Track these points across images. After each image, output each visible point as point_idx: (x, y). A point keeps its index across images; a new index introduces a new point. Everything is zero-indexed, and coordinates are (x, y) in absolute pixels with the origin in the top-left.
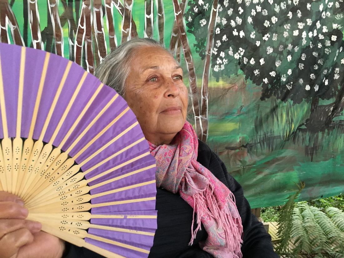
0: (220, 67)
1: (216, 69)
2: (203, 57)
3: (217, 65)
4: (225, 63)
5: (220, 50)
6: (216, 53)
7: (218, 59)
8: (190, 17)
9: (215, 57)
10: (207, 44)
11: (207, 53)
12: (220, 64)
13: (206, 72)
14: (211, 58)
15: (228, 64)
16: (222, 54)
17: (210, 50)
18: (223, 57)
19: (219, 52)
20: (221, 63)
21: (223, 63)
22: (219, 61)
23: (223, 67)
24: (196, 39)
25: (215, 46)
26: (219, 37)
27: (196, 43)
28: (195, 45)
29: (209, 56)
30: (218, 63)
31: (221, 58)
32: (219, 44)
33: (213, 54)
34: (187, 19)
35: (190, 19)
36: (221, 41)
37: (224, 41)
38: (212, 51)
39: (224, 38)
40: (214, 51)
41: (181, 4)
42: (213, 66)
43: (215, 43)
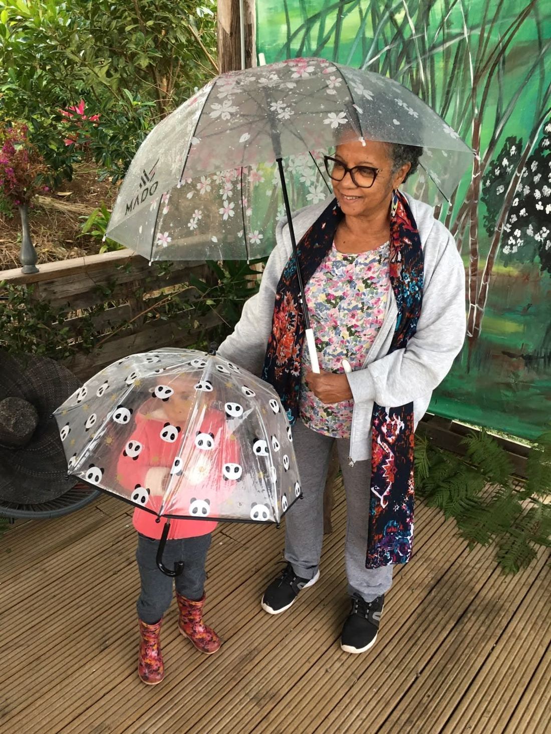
0: (511, 249)
1: (506, 250)
2: (491, 233)
3: (508, 245)
4: (519, 245)
5: (514, 227)
6: (508, 231)
7: (511, 238)
8: (488, 181)
9: (507, 236)
10: (498, 219)
11: (496, 229)
12: (512, 245)
13: (493, 252)
14: (501, 236)
15: (524, 246)
16: (518, 233)
17: (500, 226)
18: (518, 236)
19: (513, 230)
20: (514, 243)
21: (516, 244)
22: (511, 241)
23: (515, 250)
24: (488, 210)
25: (508, 222)
26: (516, 210)
27: (487, 214)
28: (485, 217)
29: (498, 233)
30: (510, 243)
31: (515, 238)
32: (514, 219)
33: (505, 231)
34: (484, 184)
35: (488, 183)
36: (518, 216)
37: (522, 216)
38: (503, 228)
39: (523, 212)
40: (507, 228)
41: (481, 164)
42: (502, 247)
43: (509, 217)
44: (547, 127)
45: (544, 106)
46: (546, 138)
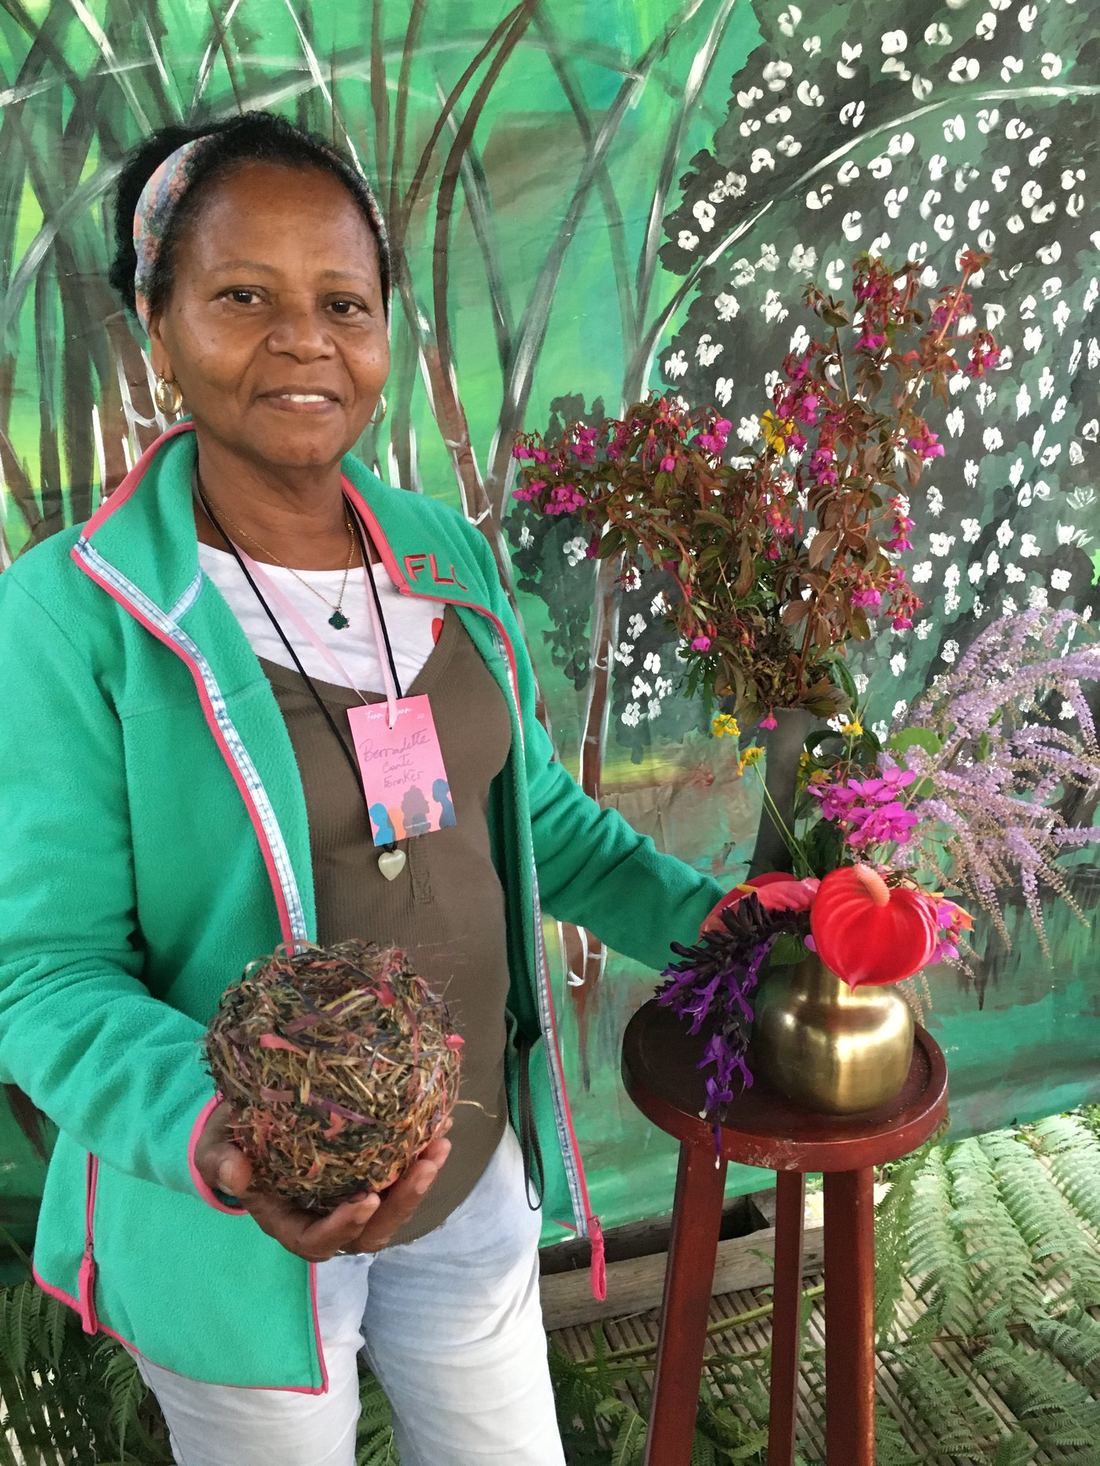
0: (644, 709)
1: (631, 717)
2: (579, 678)
3: (632, 701)
4: (662, 694)
5: (640, 650)
6: (628, 661)
7: (637, 680)
8: (525, 532)
9: (625, 676)
10: (593, 633)
11: (593, 663)
12: (644, 699)
13: (595, 730)
14: (610, 679)
15: (675, 695)
16: (653, 662)
17: (604, 652)
18: (656, 670)
19: (638, 656)
20: (649, 692)
21: (655, 695)
22: (640, 688)
23: (654, 709)
24: (554, 614)
25: (624, 638)
26: (641, 603)
27: (552, 627)
28: (547, 636)
29: (601, 675)
30: (636, 693)
31: (649, 678)
32: (639, 626)
33: (618, 665)
34: (514, 538)
35: (526, 536)
36: (647, 617)
37: (659, 616)
38: (613, 656)
39: (658, 603)
40: (622, 655)
41: (489, 484)
42: (618, 709)
43: (625, 624)
44: (668, 365)
45: (643, 300)
46: (676, 394)
